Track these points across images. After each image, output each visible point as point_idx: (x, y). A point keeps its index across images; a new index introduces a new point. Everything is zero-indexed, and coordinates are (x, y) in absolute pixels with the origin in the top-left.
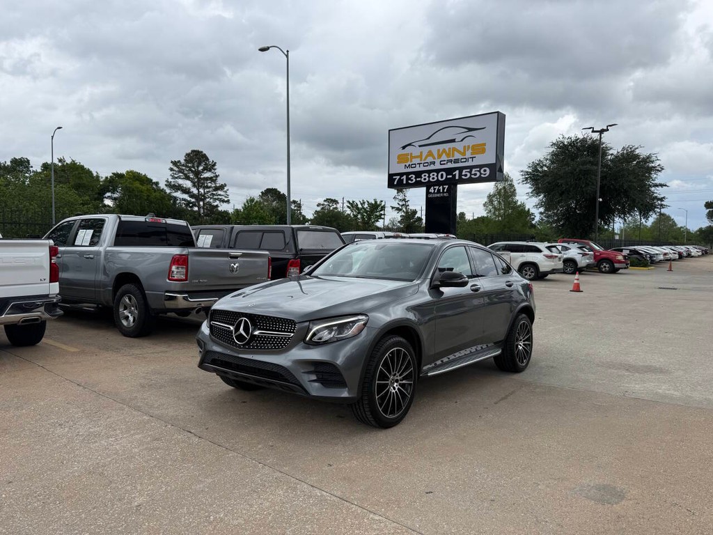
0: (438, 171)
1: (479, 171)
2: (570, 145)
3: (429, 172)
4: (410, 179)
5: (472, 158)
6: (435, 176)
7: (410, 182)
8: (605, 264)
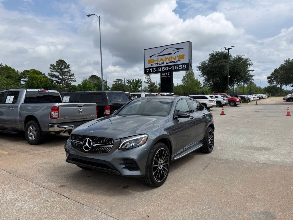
0: (165, 66)
1: (182, 66)
2: (216, 55)
3: (161, 67)
4: (154, 70)
5: (179, 61)
6: (164, 69)
8: (232, 103)
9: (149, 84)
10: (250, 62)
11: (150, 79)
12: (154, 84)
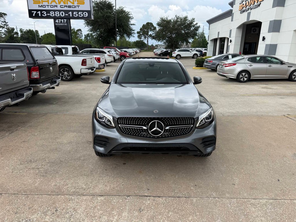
0: (60, 11)
1: (83, 14)
3: (55, 11)
4: (43, 14)
5: (78, 6)
6: (58, 14)
7: (43, 15)
8: (123, 58)
9: (6, 30)
10: (131, 16)
11: (5, 22)
12: (13, 29)
